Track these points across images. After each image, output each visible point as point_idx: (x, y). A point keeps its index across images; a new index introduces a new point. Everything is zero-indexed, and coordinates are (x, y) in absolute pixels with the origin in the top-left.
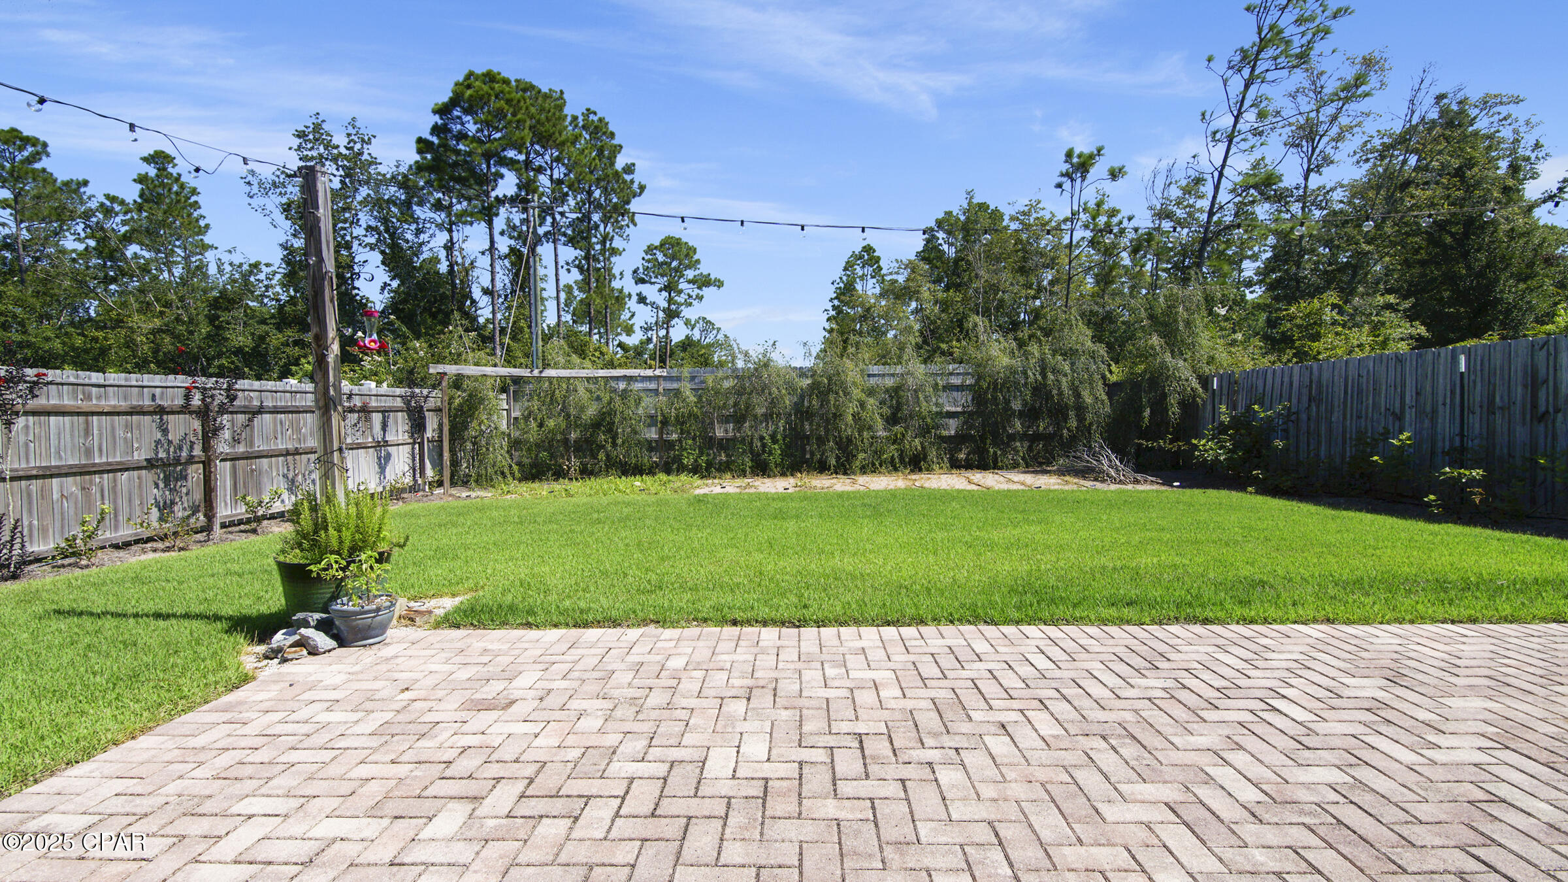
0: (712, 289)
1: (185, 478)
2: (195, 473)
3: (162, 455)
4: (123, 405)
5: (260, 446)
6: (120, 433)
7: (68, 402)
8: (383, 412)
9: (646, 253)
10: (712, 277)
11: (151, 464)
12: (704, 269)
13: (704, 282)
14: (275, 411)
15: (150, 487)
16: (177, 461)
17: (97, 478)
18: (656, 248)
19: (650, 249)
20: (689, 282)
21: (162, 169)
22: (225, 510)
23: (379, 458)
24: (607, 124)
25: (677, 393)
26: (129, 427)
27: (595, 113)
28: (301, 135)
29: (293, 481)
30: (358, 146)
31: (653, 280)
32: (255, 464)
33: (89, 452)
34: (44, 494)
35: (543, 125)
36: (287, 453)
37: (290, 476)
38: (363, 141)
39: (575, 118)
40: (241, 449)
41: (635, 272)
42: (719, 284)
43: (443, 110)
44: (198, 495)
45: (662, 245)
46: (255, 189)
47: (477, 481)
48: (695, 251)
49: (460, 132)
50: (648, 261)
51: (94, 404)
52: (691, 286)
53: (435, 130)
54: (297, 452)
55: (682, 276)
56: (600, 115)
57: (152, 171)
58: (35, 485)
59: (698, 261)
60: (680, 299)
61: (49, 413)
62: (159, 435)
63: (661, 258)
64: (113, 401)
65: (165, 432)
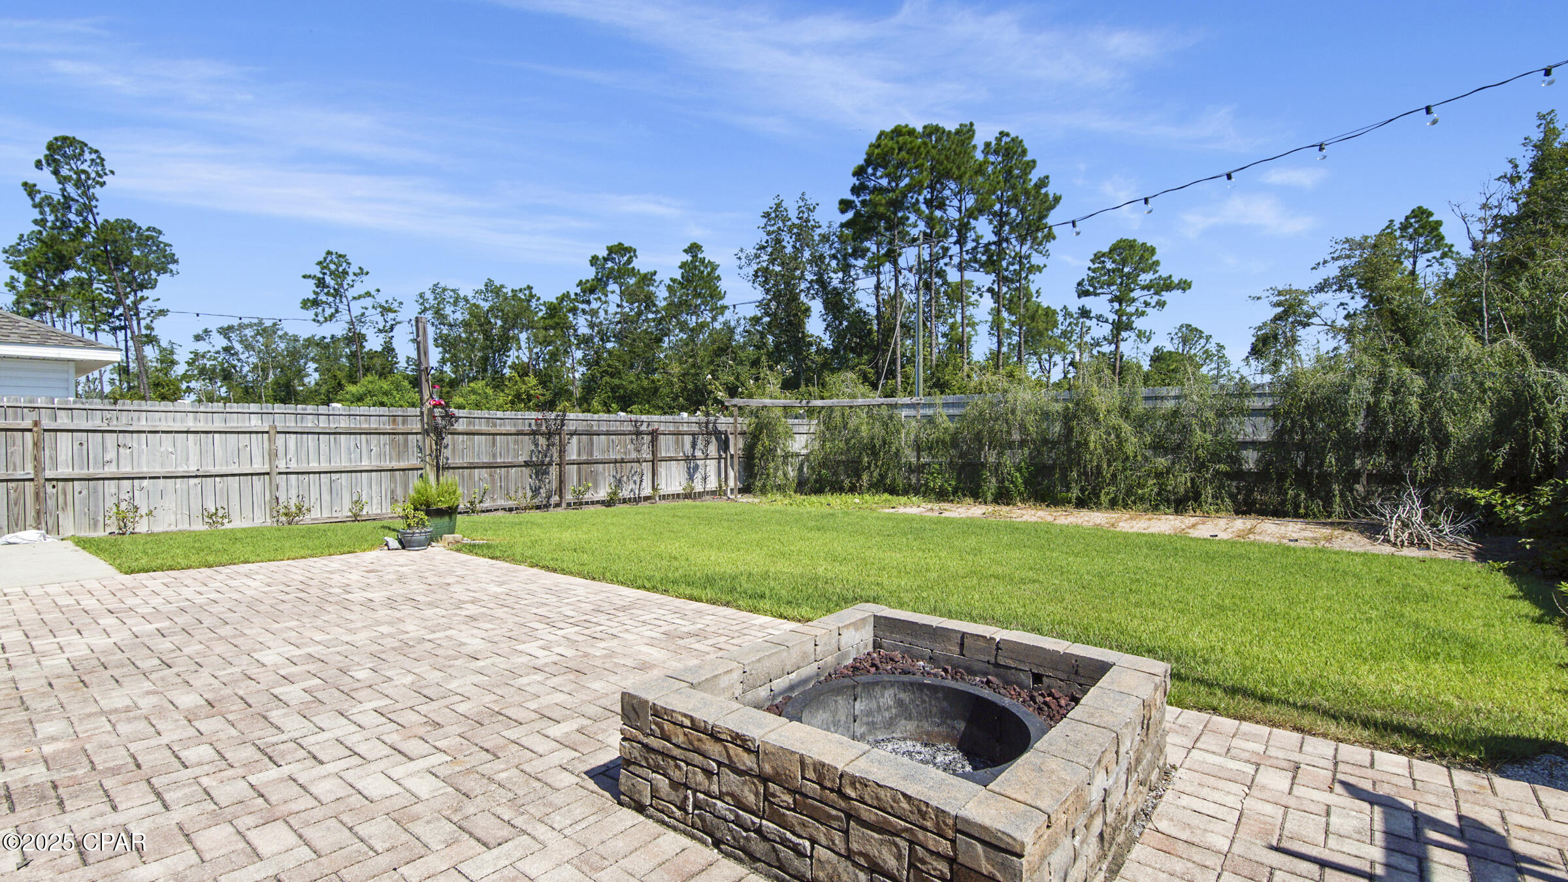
0: (1177, 293)
1: (548, 473)
2: (554, 471)
3: (534, 459)
4: (513, 430)
5: (597, 455)
6: (511, 445)
7: (484, 428)
8: (693, 434)
9: (1093, 261)
10: (1176, 280)
11: (527, 464)
12: (1163, 272)
13: (1166, 285)
14: (608, 434)
15: (526, 477)
16: (543, 464)
17: (498, 470)
18: (1104, 255)
19: (1098, 257)
20: (1143, 288)
21: (695, 256)
22: (569, 497)
23: (689, 468)
24: (1021, 142)
25: (930, 420)
26: (516, 442)
27: (1008, 135)
28: (767, 215)
29: (620, 481)
30: (806, 215)
31: (1099, 291)
32: (594, 467)
33: (494, 456)
34: (471, 477)
35: (942, 164)
36: (616, 462)
37: (618, 477)
38: (809, 209)
39: (988, 145)
40: (584, 457)
41: (1079, 284)
42: (1184, 286)
43: (859, 172)
44: (555, 485)
45: (1111, 251)
46: (744, 260)
47: (761, 491)
48: (1153, 251)
49: (875, 187)
50: (1094, 271)
51: (498, 429)
52: (1146, 292)
53: (855, 190)
54: (622, 461)
55: (1135, 282)
56: (1013, 135)
57: (689, 258)
58: (466, 472)
59: (1157, 263)
60: (1131, 309)
61: (474, 434)
62: (533, 447)
63: (1109, 265)
64: (509, 428)
65: (537, 445)
